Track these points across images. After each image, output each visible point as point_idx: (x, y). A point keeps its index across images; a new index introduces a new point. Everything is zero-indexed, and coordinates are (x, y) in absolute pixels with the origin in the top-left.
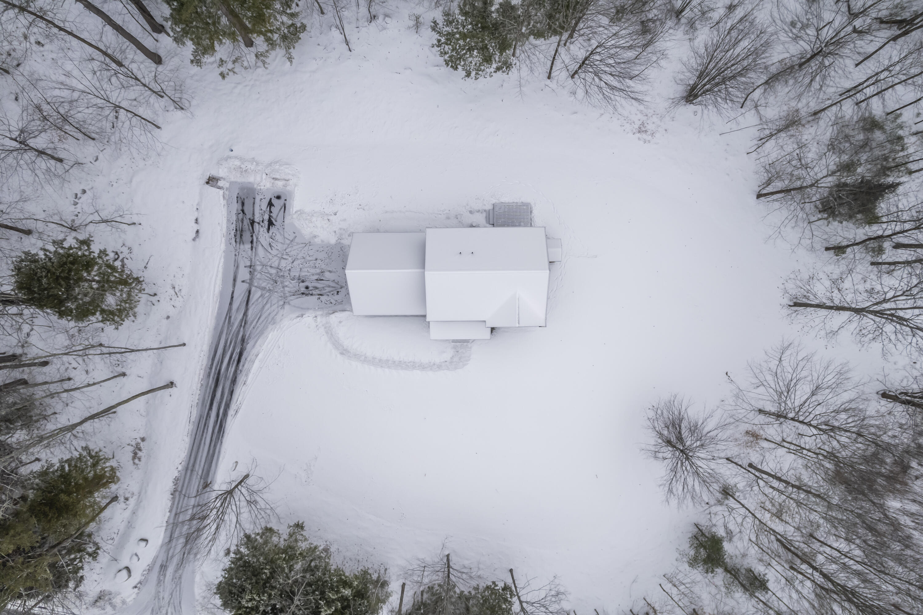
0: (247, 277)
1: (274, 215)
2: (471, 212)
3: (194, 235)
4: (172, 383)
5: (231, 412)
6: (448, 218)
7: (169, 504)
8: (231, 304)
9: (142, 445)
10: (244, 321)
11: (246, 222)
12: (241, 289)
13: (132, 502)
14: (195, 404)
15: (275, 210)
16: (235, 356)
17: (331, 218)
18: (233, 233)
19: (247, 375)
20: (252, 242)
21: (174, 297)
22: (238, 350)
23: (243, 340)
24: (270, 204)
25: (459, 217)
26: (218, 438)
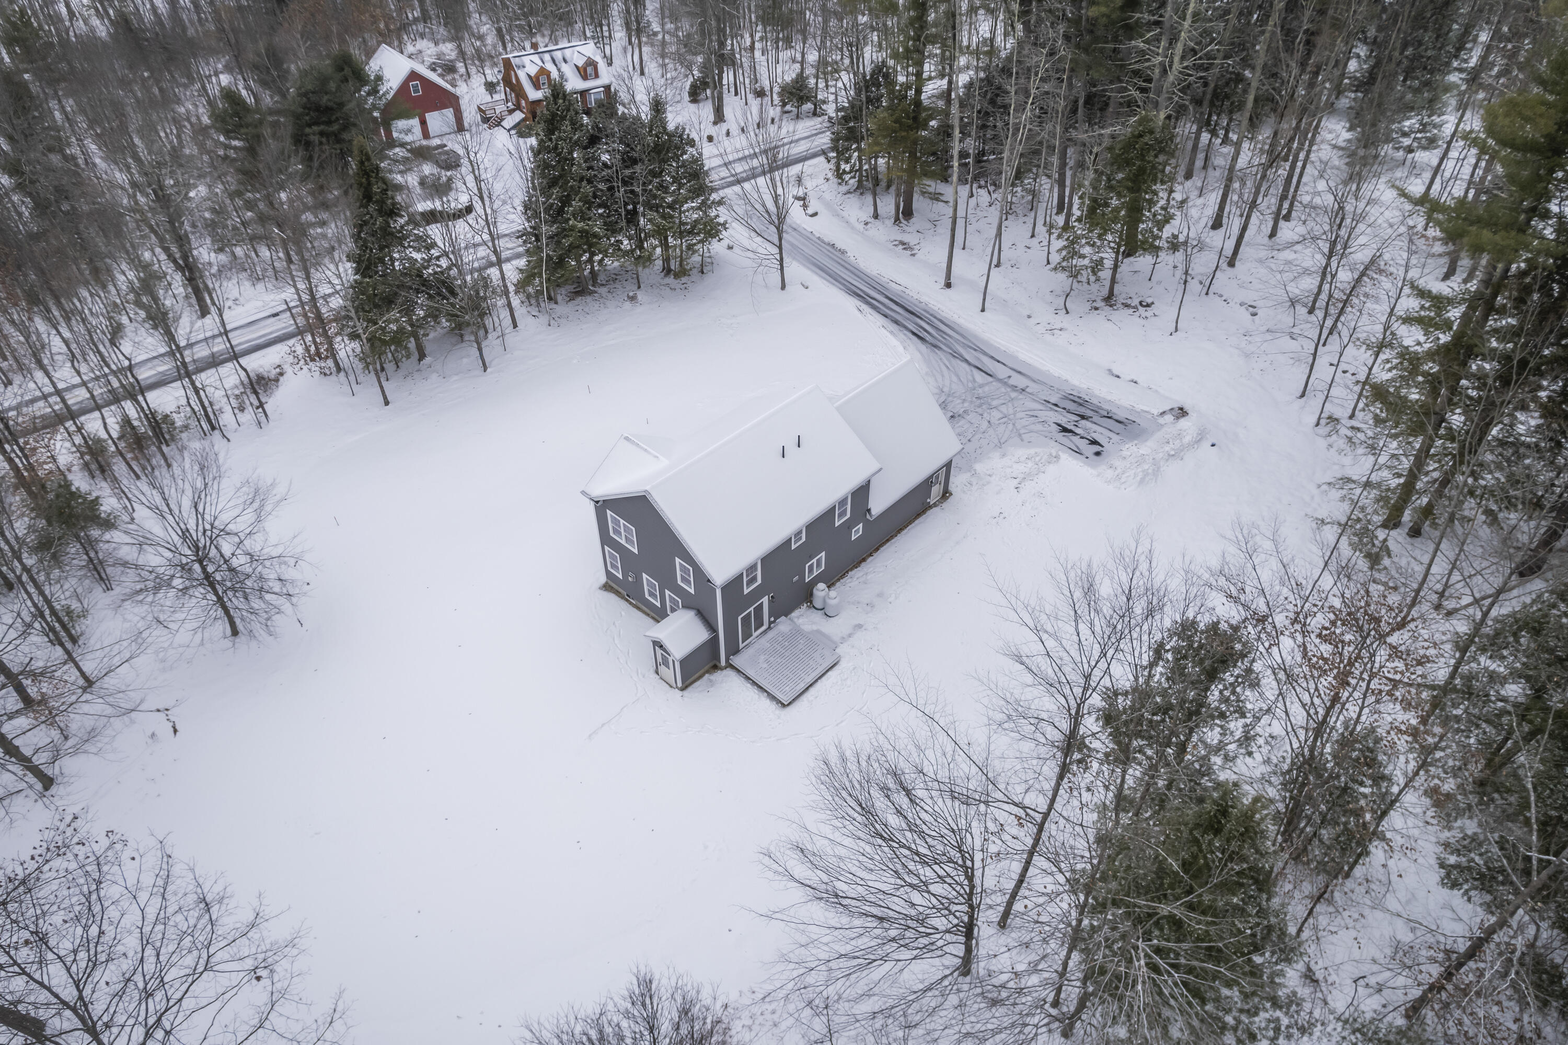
0: (1011, 382)
1: (1076, 439)
2: (859, 626)
3: (1116, 373)
4: (948, 285)
5: (864, 307)
6: (880, 595)
7: (826, 240)
8: (992, 358)
9: (909, 252)
10: (956, 355)
11: (1089, 413)
12: (1002, 372)
13: (861, 227)
14: (907, 291)
15: (1083, 443)
16: (923, 334)
17: (1016, 481)
18: (1084, 396)
19: (891, 332)
20: (1056, 405)
21: (1049, 327)
22: (928, 338)
23: (935, 346)
24: (1094, 442)
25: (869, 608)
26: (849, 289)
